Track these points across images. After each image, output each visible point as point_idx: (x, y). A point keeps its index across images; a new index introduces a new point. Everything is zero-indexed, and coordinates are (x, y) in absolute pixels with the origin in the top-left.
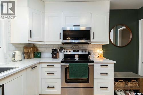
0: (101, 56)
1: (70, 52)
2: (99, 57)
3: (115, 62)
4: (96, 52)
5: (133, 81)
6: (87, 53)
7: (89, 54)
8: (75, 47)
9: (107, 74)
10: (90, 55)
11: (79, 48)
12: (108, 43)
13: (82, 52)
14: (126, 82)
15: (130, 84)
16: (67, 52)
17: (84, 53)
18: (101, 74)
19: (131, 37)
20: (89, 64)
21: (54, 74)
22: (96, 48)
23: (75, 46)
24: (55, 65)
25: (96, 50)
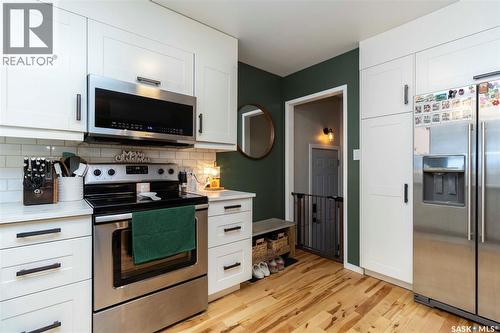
0: (214, 184)
1: (112, 173)
2: (208, 186)
3: (254, 195)
4: (200, 172)
5: (281, 235)
6: (175, 177)
7: (183, 178)
8: (133, 156)
9: (239, 228)
10: (186, 182)
11: (149, 161)
12: (235, 148)
13: (161, 172)
14: (269, 242)
15: (275, 245)
16: (97, 173)
17: (166, 177)
18: (226, 230)
19: (273, 137)
20: (197, 207)
21: (57, 266)
22: (199, 162)
23: (131, 153)
24: (65, 227)
25: (200, 167)
